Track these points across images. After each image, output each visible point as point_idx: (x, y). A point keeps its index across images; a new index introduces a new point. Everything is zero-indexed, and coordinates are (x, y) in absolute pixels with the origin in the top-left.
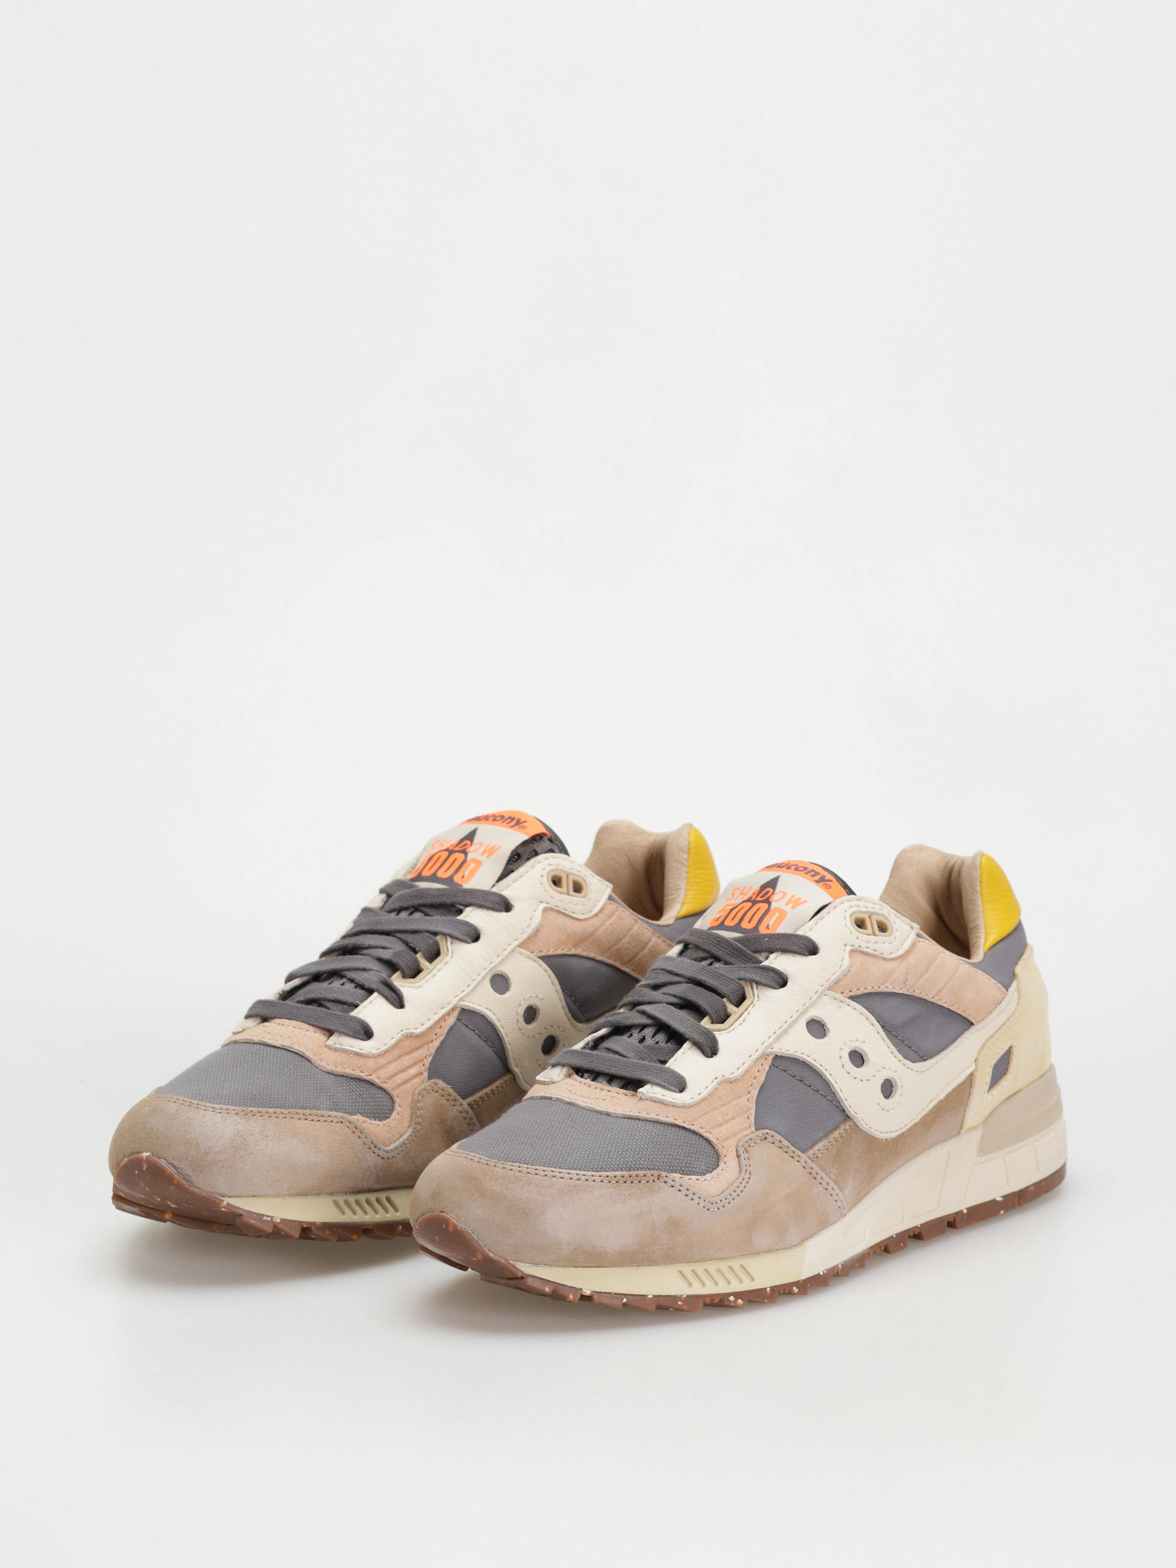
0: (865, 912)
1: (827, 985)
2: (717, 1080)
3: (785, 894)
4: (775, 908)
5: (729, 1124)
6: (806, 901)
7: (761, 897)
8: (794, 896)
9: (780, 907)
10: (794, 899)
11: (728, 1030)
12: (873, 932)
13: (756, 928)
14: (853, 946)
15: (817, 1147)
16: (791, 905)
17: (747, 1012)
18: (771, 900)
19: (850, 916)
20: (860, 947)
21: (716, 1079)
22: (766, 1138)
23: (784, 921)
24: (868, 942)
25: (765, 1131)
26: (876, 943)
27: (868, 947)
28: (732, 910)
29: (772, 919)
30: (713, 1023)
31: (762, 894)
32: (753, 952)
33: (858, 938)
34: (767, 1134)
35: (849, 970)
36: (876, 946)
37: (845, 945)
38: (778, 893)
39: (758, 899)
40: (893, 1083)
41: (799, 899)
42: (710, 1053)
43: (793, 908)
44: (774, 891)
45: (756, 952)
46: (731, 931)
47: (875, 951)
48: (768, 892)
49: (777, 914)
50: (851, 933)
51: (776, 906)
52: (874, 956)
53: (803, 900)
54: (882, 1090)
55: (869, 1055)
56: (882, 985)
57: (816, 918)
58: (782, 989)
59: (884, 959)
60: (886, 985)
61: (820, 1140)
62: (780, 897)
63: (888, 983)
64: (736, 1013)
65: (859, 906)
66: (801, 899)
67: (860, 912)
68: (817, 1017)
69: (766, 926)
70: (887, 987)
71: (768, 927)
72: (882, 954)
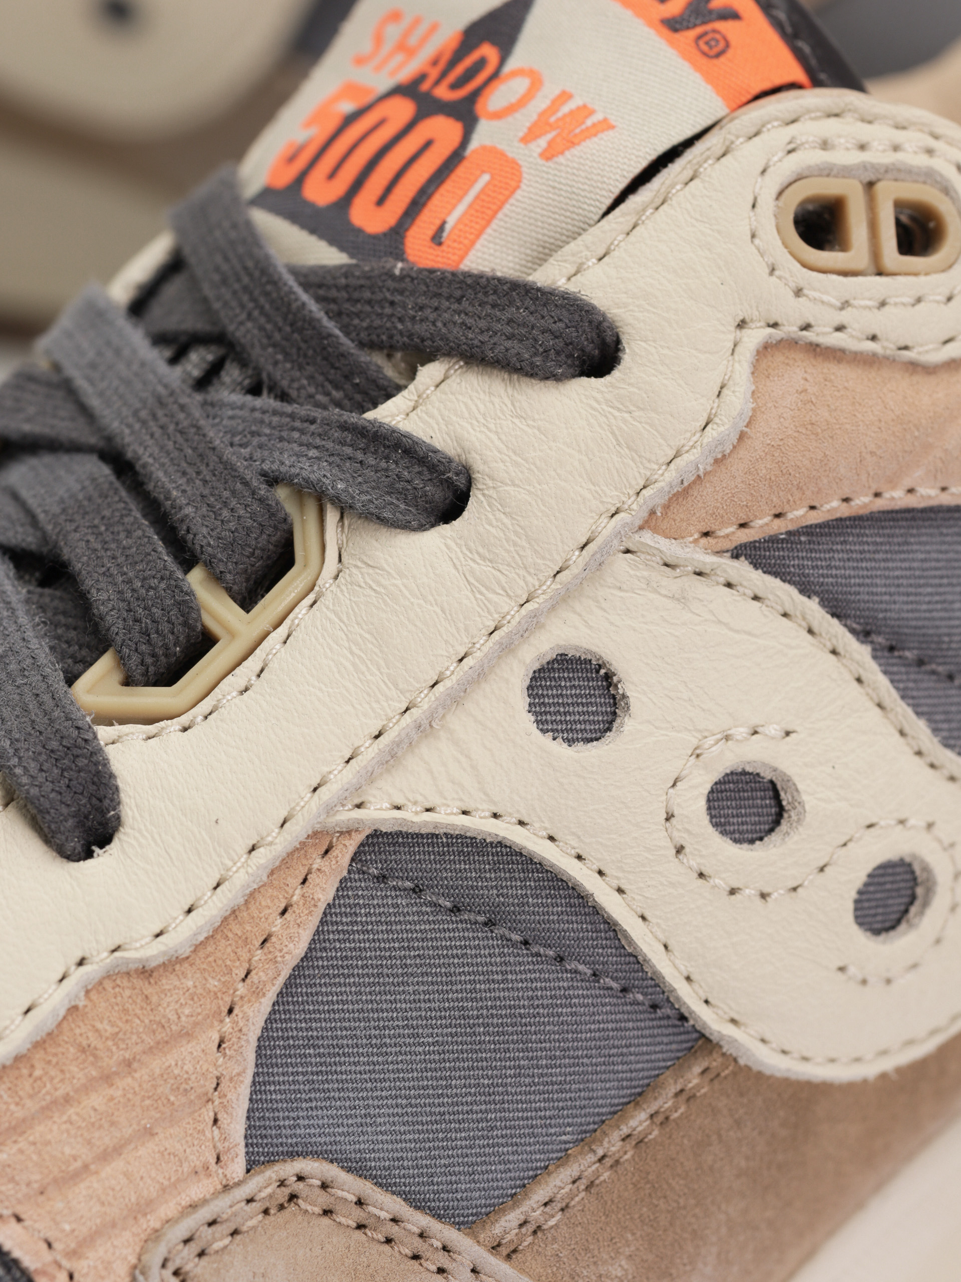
0: (845, 172)
1: (637, 510)
2: (83, 969)
3: (536, 82)
4: (484, 148)
5: (112, 1170)
6: (605, 125)
7: (454, 86)
8: (565, 96)
9: (502, 146)
10: (565, 109)
11: (184, 719)
12: (876, 254)
13: (398, 232)
14: (775, 325)
15: (540, 1194)
16: (543, 142)
17: (282, 631)
18: (479, 107)
19: (780, 194)
20: (807, 327)
21: (81, 963)
22: (293, 1197)
23: (507, 208)
24: (845, 305)
25: (290, 1169)
26: (883, 304)
27: (840, 328)
28: (349, 120)
29: (460, 199)
30: (128, 682)
31: (460, 69)
32: (362, 345)
33: (798, 292)
34: (300, 1178)
35: (742, 436)
36: (877, 321)
37: (742, 325)
38: (515, 74)
39: (443, 93)
40: (918, 872)
41: (585, 111)
42: (75, 844)
43: (548, 155)
44: (503, 61)
45: (372, 346)
46: (313, 231)
47: (874, 338)
48: (481, 63)
49: (486, 178)
50: (772, 270)
51: (488, 142)
52: (869, 361)
53: (598, 117)
54: (856, 917)
55: (800, 787)
56: (893, 483)
57: (634, 201)
58: (444, 529)
59: (914, 367)
60: (908, 483)
61: (563, 1158)
62: (513, 100)
63: (919, 473)
64: (232, 635)
65: (825, 145)
66: (592, 112)
67: (827, 171)
68: (577, 648)
69: (430, 233)
70: (911, 491)
71: (437, 238)
72: (906, 348)
